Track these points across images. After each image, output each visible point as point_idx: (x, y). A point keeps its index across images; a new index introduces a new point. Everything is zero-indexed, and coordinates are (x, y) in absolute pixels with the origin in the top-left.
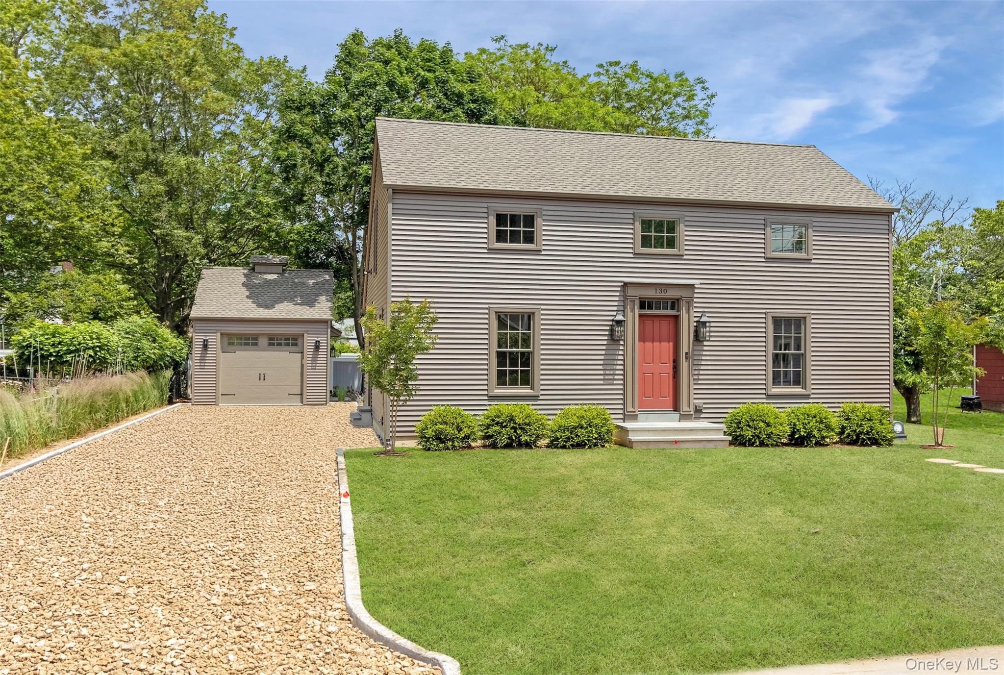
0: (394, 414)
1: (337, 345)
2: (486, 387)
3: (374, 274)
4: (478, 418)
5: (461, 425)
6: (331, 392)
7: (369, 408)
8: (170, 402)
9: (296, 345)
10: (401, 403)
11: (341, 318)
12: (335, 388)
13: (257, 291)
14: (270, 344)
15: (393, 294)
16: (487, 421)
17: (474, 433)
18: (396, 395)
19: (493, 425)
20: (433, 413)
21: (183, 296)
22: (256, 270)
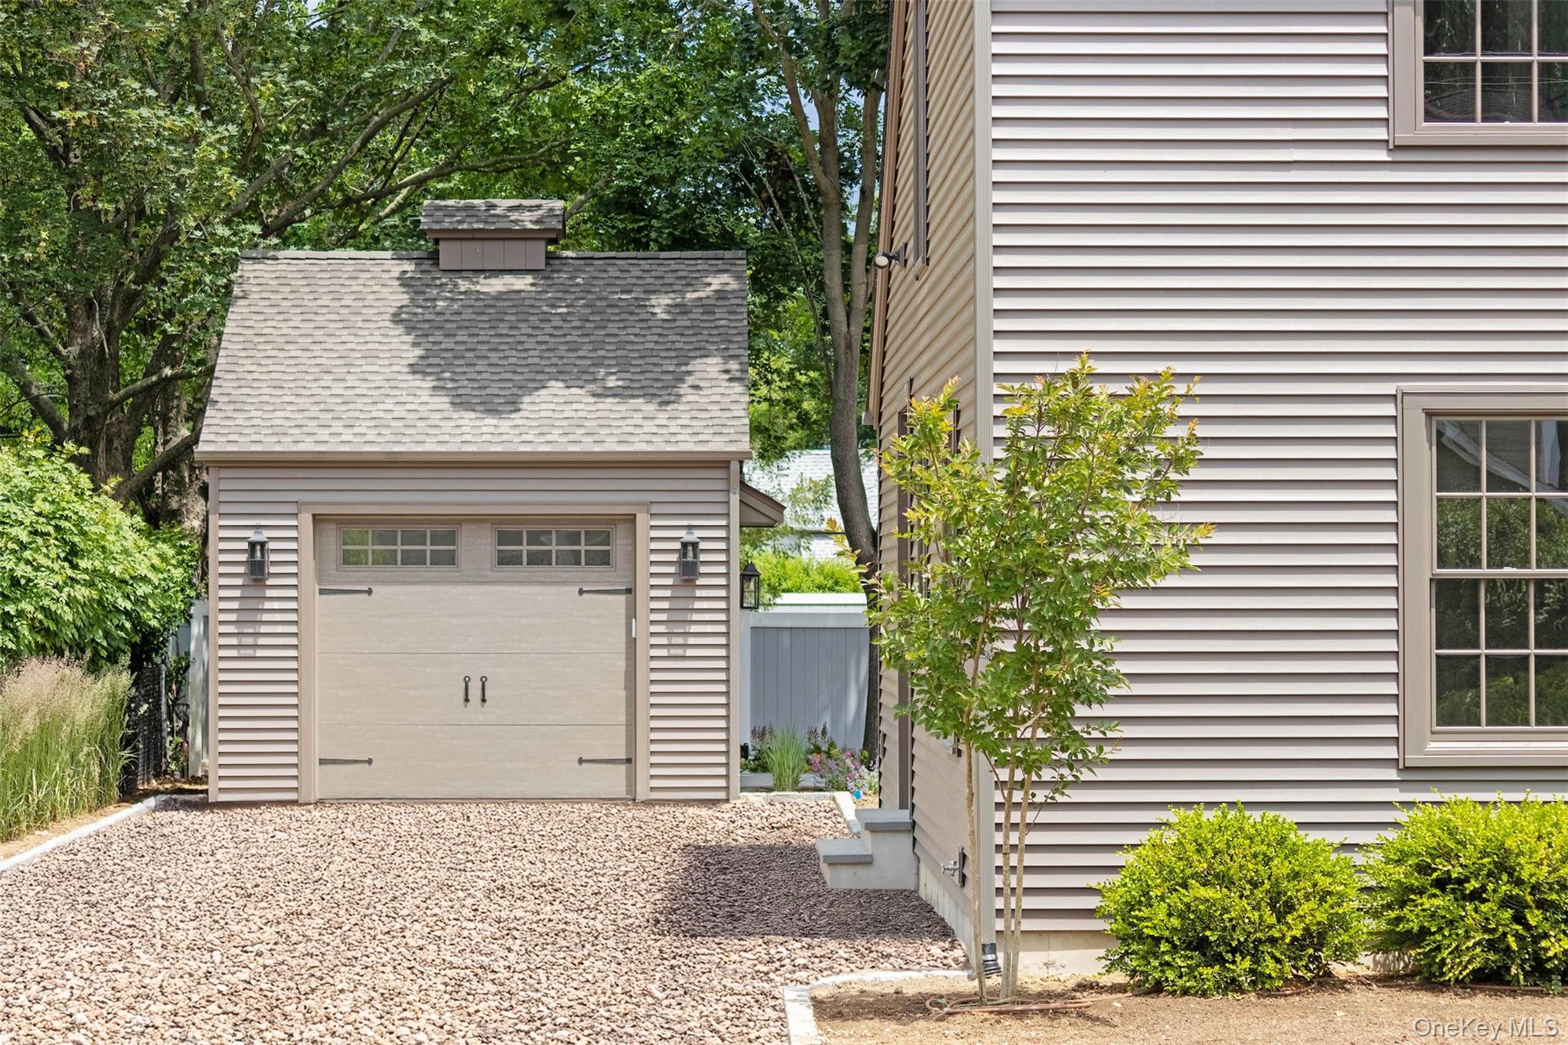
0: (1014, 838)
1: (763, 559)
2: (1390, 730)
3: (915, 264)
4: (1358, 859)
5: (1290, 888)
6: (744, 750)
7: (904, 816)
8: (129, 794)
9: (604, 559)
10: (1040, 796)
11: (771, 447)
12: (759, 734)
13: (448, 343)
14: (506, 560)
15: (1000, 346)
16: (1399, 873)
17: (1341, 922)
18: (1019, 762)
19: (1421, 892)
20: (1171, 837)
21: (168, 371)
22: (445, 262)
